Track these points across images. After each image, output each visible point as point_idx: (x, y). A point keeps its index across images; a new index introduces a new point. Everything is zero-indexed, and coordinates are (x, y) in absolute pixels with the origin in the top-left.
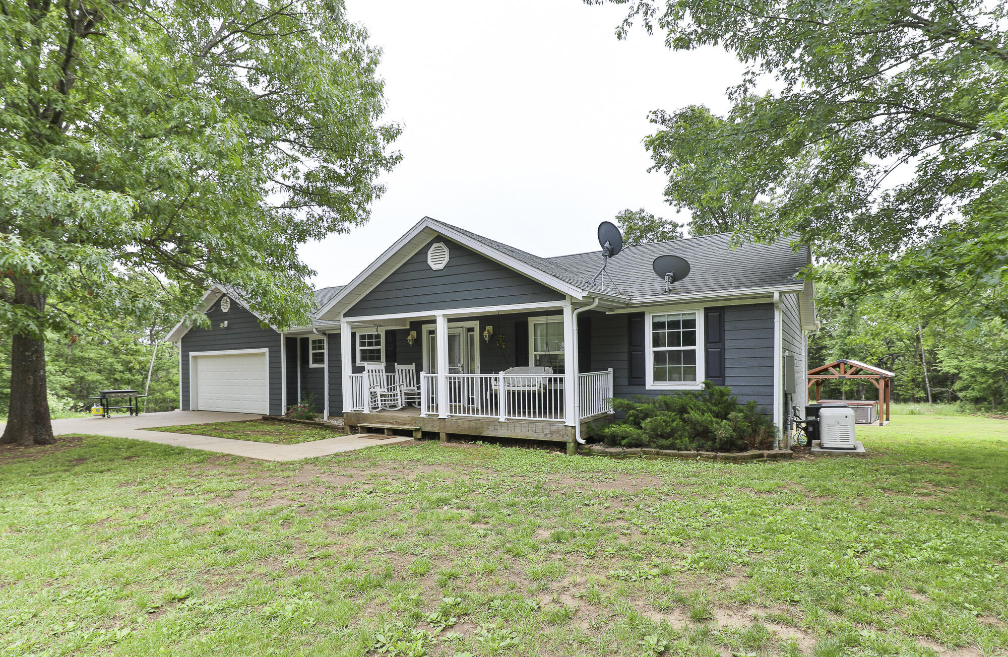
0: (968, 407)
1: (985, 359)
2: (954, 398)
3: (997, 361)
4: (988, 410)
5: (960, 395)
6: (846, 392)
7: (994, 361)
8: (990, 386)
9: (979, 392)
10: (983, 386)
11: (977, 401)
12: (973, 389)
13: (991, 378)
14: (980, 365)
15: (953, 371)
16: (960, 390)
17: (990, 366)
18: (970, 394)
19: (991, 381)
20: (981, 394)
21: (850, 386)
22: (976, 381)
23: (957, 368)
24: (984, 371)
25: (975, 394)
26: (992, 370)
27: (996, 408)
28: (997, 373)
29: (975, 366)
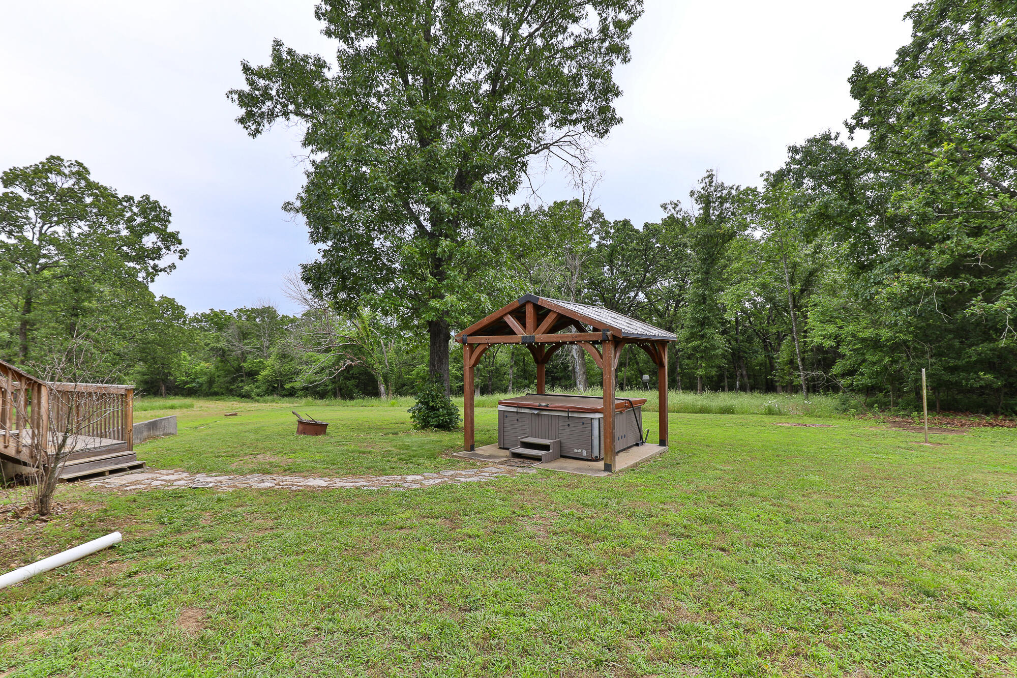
0: (853, 402)
1: (876, 324)
2: (831, 387)
3: (896, 324)
4: (884, 407)
5: (843, 382)
6: (701, 377)
7: (890, 327)
8: (886, 368)
9: (870, 378)
10: (875, 368)
11: (869, 390)
12: (862, 374)
13: (887, 354)
14: (868, 333)
15: (828, 344)
16: (843, 376)
17: (885, 334)
18: (859, 380)
19: (887, 359)
20: (874, 381)
21: (706, 369)
22: (864, 361)
23: (837, 338)
24: (875, 344)
25: (866, 381)
26: (887, 341)
27: (896, 404)
28: (896, 347)
29: (861, 335)
